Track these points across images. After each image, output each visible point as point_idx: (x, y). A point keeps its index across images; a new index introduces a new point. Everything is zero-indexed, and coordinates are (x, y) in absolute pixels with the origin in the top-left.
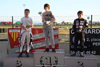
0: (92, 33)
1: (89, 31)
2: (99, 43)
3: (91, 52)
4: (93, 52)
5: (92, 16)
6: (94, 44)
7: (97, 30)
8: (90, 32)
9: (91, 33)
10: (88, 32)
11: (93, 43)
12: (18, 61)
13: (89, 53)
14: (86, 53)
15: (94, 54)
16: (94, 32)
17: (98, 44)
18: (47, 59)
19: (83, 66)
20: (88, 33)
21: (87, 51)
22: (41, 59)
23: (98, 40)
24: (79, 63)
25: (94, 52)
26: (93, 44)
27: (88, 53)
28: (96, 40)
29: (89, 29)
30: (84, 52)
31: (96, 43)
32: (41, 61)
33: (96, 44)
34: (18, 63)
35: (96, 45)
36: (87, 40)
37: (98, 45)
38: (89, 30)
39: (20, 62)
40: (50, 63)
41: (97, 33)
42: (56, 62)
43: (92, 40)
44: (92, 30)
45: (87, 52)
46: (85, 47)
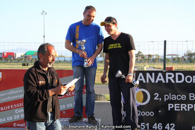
0: (167, 82)
1: (160, 78)
2: (182, 105)
3: (164, 126)
4: (168, 127)
5: (165, 42)
6: (171, 106)
7: (177, 74)
8: (162, 79)
9: (164, 82)
10: (158, 79)
11: (169, 105)
13: (160, 128)
14: (153, 127)
16: (171, 78)
17: (180, 106)
20: (157, 82)
21: (156, 124)
23: (179, 97)
26: (169, 107)
27: (156, 128)
28: (175, 97)
29: (160, 72)
30: (148, 124)
31: (175, 105)
33: (176, 107)
35: (175, 110)
36: (155, 98)
37: (180, 108)
38: (160, 74)
41: (177, 81)
43: (167, 97)
44: (167, 74)
45: (155, 126)
46: (151, 114)
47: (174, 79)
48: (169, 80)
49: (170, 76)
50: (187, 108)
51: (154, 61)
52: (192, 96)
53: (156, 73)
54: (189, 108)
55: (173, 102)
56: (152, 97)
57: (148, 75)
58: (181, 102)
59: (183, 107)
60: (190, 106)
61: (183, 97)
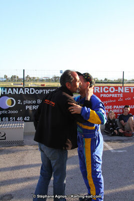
0: (25, 93)
3: (23, 118)
4: (25, 119)
5: (24, 70)
7: (31, 89)
8: (23, 92)
10: (20, 92)
11: (26, 106)
13: (21, 119)
16: (27, 91)
21: (19, 117)
23: (32, 102)
25: (27, 119)
26: (26, 108)
28: (30, 102)
29: (21, 87)
30: (14, 118)
35: (30, 109)
37: (32, 108)
38: (21, 89)
41: (31, 93)
43: (25, 102)
44: (25, 89)
45: (18, 119)
46: (16, 112)
47: (29, 92)
49: (27, 90)
50: (36, 108)
51: (36, 81)
52: (39, 101)
53: (19, 88)
55: (29, 105)
56: (17, 102)
57: (14, 89)
58: (33, 104)
59: (34, 107)
61: (34, 102)
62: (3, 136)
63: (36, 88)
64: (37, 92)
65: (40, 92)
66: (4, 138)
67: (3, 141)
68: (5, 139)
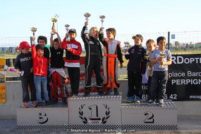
3: (169, 96)
4: (171, 97)
5: (169, 33)
7: (178, 57)
11: (172, 80)
12: (40, 114)
13: (166, 98)
15: (173, 100)
16: (173, 60)
17: (181, 81)
18: (90, 109)
19: (153, 120)
22: (82, 110)
23: (180, 75)
24: (146, 114)
25: (174, 97)
26: (173, 82)
28: (177, 75)
31: (177, 80)
32: (81, 114)
33: (177, 82)
34: (41, 116)
35: (177, 84)
37: (181, 83)
39: (45, 115)
40: (97, 116)
41: (178, 63)
42: (107, 113)
47: (176, 61)
48: (172, 61)
50: (186, 82)
52: (189, 73)
54: (187, 82)
58: (181, 78)
59: (183, 82)
60: (188, 81)
61: (183, 74)
62: (150, 118)
63: (185, 56)
64: (187, 61)
65: (191, 60)
66: (151, 120)
67: (150, 124)
68: (153, 122)
